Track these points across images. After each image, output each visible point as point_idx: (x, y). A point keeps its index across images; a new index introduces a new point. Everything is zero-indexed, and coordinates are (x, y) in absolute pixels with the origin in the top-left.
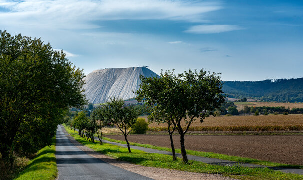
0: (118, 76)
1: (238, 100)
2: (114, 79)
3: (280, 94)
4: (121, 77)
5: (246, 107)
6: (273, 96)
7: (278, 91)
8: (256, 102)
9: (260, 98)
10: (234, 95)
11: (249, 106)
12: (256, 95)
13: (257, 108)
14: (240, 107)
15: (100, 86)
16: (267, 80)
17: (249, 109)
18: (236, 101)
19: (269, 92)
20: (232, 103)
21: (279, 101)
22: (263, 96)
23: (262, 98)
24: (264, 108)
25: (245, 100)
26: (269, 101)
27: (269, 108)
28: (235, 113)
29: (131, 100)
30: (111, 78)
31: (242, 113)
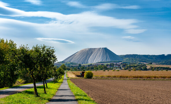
0: (93, 51)
1: (148, 63)
2: (92, 53)
3: (169, 61)
4: (95, 52)
5: (151, 67)
6: (165, 62)
7: (168, 59)
8: (157, 64)
9: (159, 63)
10: (147, 61)
11: (152, 66)
12: (157, 61)
13: (156, 67)
14: (148, 67)
15: (85, 56)
16: (163, 55)
17: (152, 68)
18: (147, 64)
19: (164, 60)
20: (145, 65)
21: (168, 64)
22: (161, 61)
23: (160, 62)
24: (160, 67)
25: (151, 64)
26: (163, 64)
27: (162, 68)
28: (146, 69)
29: (99, 63)
30: (90, 53)
31: (149, 69)
